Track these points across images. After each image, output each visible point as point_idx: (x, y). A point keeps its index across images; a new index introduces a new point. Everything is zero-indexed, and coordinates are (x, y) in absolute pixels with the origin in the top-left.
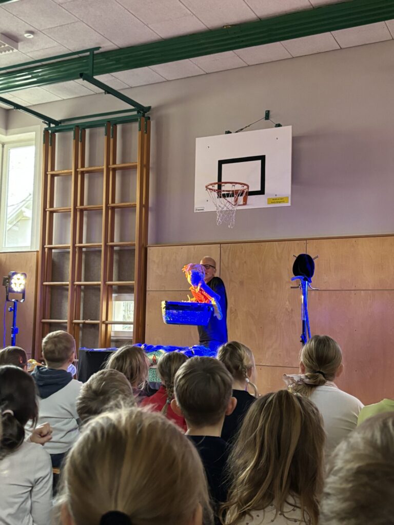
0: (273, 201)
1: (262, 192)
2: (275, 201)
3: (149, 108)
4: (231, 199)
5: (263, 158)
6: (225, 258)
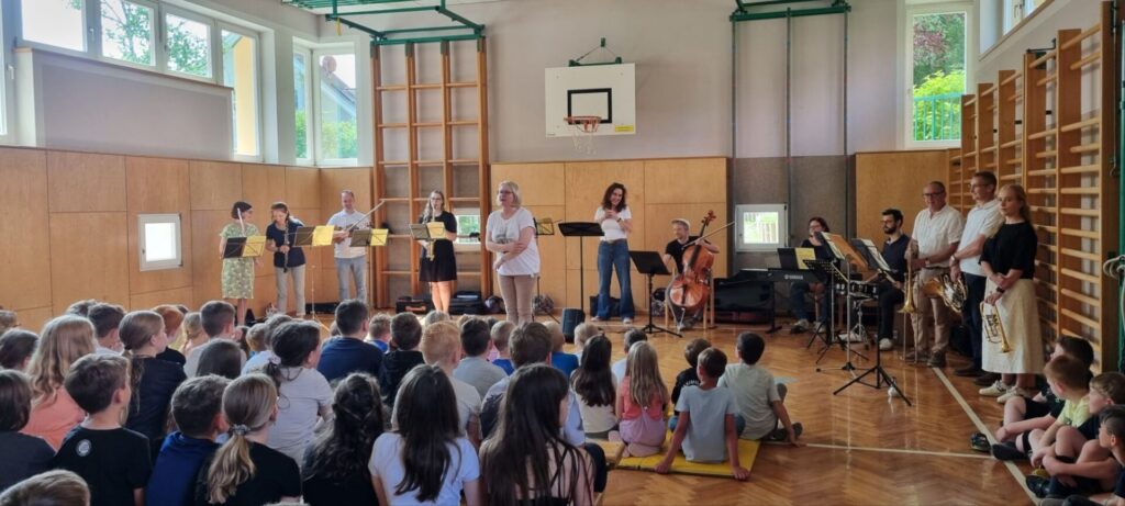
1: (609, 121)
3: (483, 27)
4: (582, 126)
5: (609, 91)
6: (569, 176)
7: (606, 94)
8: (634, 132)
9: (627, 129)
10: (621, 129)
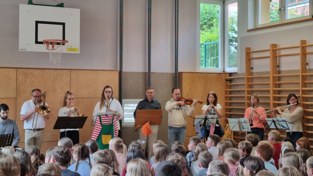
0: (70, 50)
2: (71, 50)
4: (45, 45)
5: (63, 24)
6: (20, 77)
7: (62, 26)
8: (79, 52)
9: (74, 50)
10: (71, 49)
